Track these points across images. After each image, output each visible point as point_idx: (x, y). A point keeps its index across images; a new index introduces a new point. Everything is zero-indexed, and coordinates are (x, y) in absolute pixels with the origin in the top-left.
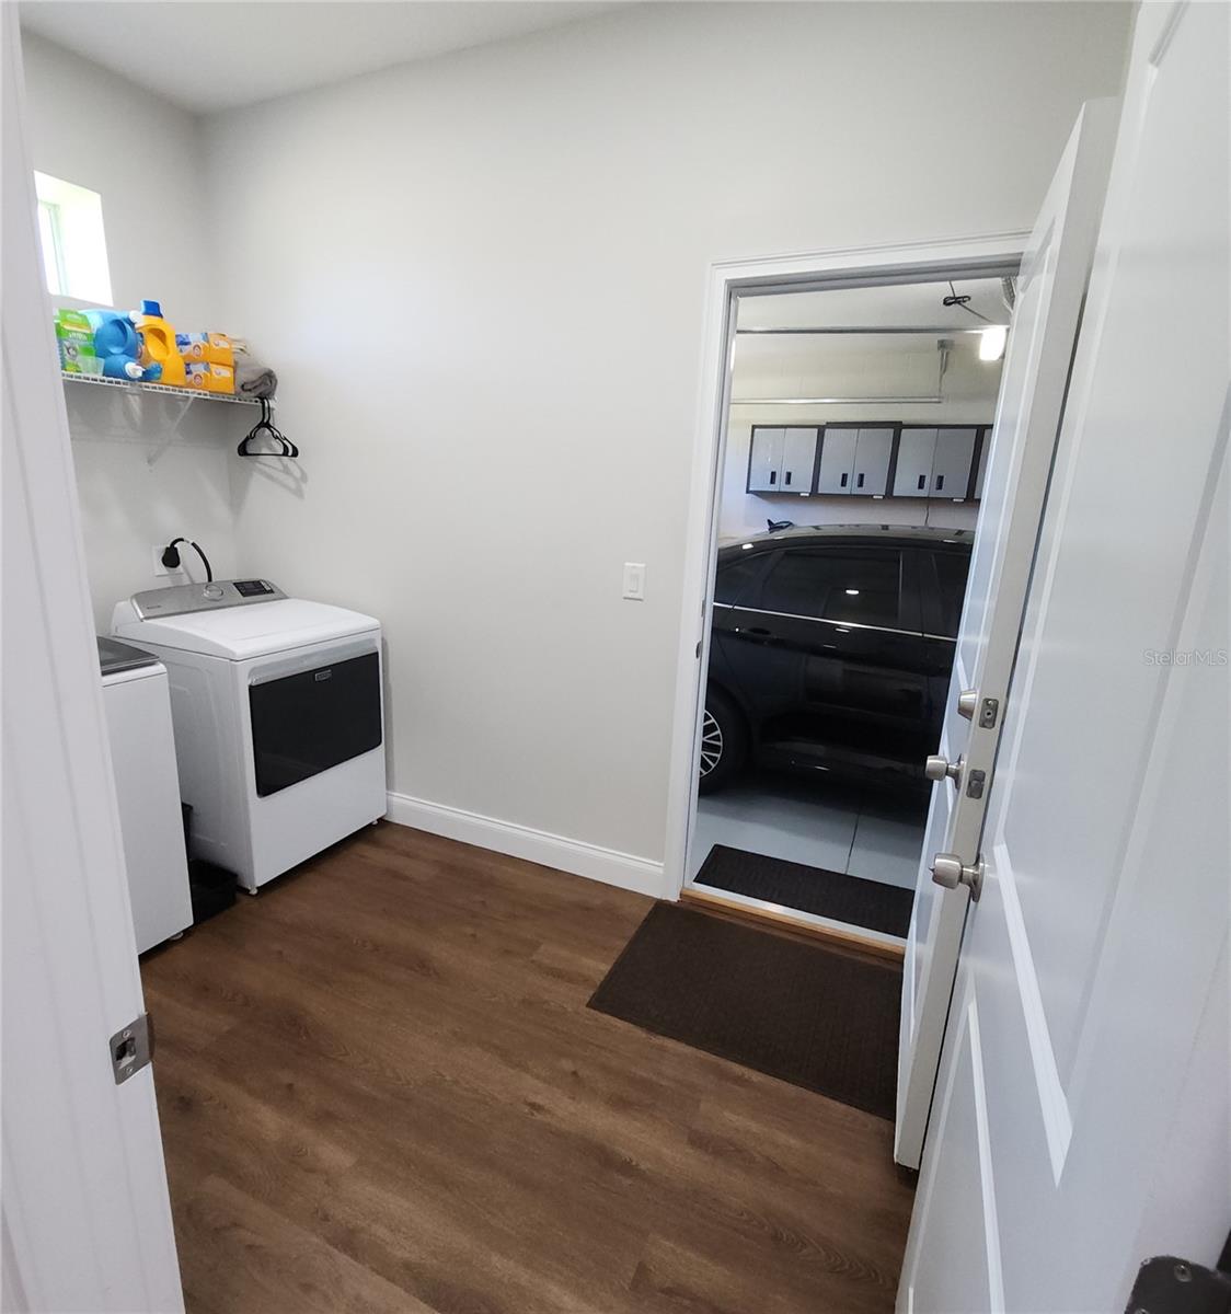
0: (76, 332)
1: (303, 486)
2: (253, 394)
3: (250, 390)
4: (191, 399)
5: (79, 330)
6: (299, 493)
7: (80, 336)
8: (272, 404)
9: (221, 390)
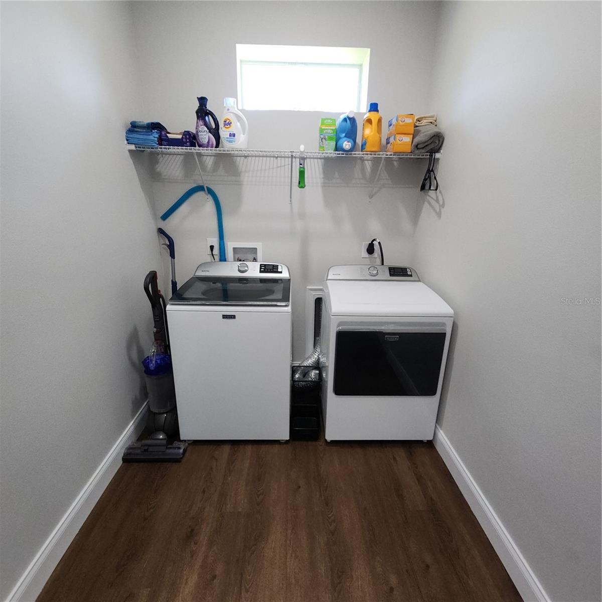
0: (327, 129)
1: (442, 210)
2: (423, 151)
3: (423, 148)
4: (383, 159)
5: (329, 128)
6: (439, 215)
7: (329, 131)
8: (437, 155)
9: (401, 151)
